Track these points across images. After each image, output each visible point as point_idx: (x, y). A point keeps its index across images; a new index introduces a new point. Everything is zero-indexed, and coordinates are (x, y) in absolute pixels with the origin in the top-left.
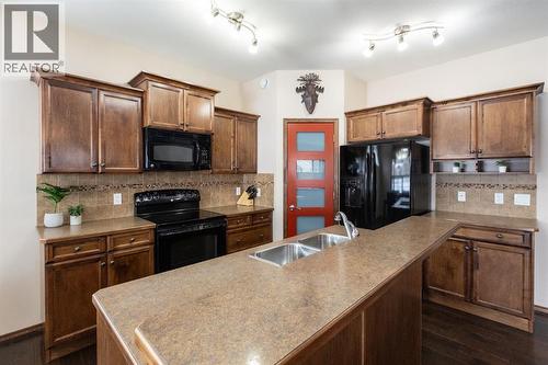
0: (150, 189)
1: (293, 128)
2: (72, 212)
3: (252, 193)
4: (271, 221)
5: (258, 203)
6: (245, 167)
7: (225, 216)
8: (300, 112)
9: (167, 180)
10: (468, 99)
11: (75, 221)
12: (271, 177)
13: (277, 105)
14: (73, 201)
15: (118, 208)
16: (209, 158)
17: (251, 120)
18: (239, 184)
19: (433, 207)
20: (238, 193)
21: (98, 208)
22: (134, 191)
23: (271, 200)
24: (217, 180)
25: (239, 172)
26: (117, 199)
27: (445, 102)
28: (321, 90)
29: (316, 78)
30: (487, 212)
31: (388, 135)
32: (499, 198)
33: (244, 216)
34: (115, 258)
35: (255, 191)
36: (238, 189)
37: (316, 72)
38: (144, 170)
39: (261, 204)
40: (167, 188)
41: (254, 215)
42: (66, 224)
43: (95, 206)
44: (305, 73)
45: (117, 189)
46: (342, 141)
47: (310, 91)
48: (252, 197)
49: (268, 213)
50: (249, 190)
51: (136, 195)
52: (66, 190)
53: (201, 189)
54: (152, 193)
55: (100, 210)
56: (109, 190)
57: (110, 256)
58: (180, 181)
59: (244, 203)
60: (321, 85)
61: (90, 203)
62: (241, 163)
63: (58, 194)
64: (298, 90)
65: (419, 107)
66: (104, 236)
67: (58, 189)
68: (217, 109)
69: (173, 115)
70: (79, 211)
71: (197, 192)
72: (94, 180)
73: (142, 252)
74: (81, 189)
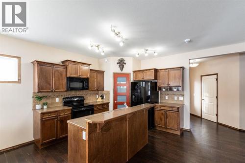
0: (68, 96)
1: (116, 76)
2: (44, 104)
3: (102, 97)
4: (109, 106)
5: (104, 101)
6: (100, 88)
7: (93, 105)
8: (118, 71)
9: (73, 93)
10: (166, 69)
11: (45, 107)
12: (109, 92)
13: (110, 68)
14: (44, 101)
15: (57, 103)
16: (88, 86)
17: (102, 73)
18: (98, 94)
19: (159, 101)
20: (97, 97)
22: (63, 97)
23: (109, 99)
24: (90, 93)
25: (98, 90)
26: (57, 100)
27: (161, 70)
28: (125, 64)
29: (123, 60)
30: (173, 102)
31: (145, 79)
32: (176, 98)
33: (99, 105)
34: (60, 118)
35: (103, 97)
37: (124, 58)
38: (67, 90)
39: (105, 101)
40: (73, 96)
41: (103, 105)
42: (42, 108)
44: (120, 58)
45: (57, 97)
46: (132, 80)
47: (122, 64)
48: (102, 99)
49: (108, 104)
50: (101, 96)
51: (63, 99)
52: (42, 97)
53: (85, 96)
54: (68, 98)
55: (52, 104)
56: (54, 97)
57: (58, 117)
58: (78, 93)
59: (100, 101)
60: (125, 62)
61: (49, 101)
62: (98, 87)
64: (118, 63)
65: (153, 71)
66: (57, 111)
67: (40, 97)
68: (90, 70)
69: (76, 73)
70: (46, 104)
71: (84, 97)
72: (50, 94)
73: (67, 116)
74: (46, 97)
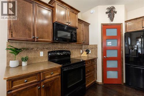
0: (53, 50)
1: (105, 27)
2: (23, 60)
5: (90, 56)
7: (85, 61)
9: (59, 47)
11: (24, 64)
12: (96, 46)
14: (23, 55)
15: (41, 58)
16: (76, 38)
17: (87, 25)
21: (34, 58)
22: (48, 51)
23: (96, 54)
24: (75, 47)
26: (42, 54)
28: (116, 12)
29: (114, 8)
34: (44, 84)
35: (89, 51)
36: (81, 51)
37: (114, 6)
40: (60, 50)
43: (33, 57)
48: (87, 53)
51: (49, 52)
52: (20, 49)
54: (54, 51)
56: (38, 50)
57: (42, 83)
58: (64, 47)
59: (84, 56)
60: (116, 10)
61: (31, 55)
62: (84, 41)
63: (17, 51)
66: (39, 73)
67: (17, 49)
71: (70, 52)
73: (56, 79)
74: (27, 49)
